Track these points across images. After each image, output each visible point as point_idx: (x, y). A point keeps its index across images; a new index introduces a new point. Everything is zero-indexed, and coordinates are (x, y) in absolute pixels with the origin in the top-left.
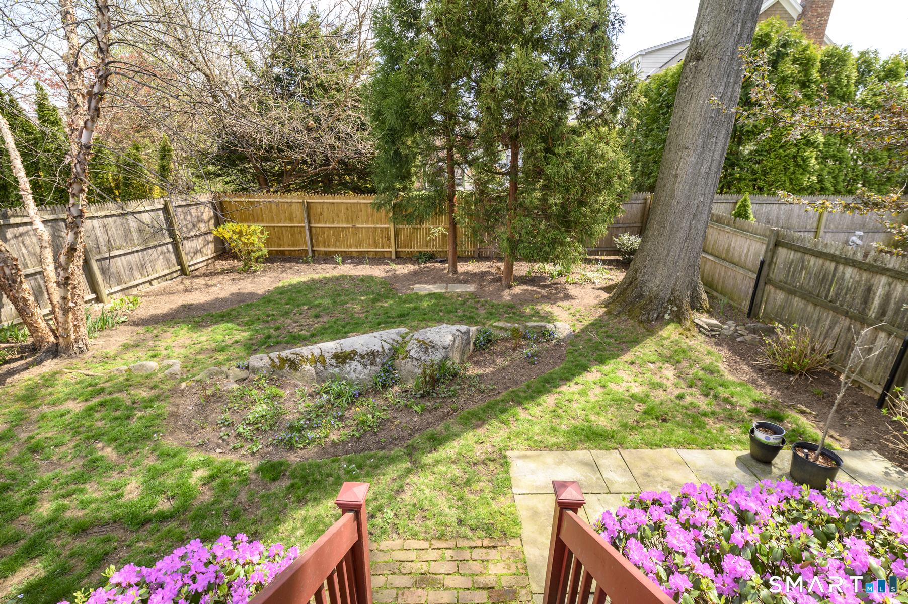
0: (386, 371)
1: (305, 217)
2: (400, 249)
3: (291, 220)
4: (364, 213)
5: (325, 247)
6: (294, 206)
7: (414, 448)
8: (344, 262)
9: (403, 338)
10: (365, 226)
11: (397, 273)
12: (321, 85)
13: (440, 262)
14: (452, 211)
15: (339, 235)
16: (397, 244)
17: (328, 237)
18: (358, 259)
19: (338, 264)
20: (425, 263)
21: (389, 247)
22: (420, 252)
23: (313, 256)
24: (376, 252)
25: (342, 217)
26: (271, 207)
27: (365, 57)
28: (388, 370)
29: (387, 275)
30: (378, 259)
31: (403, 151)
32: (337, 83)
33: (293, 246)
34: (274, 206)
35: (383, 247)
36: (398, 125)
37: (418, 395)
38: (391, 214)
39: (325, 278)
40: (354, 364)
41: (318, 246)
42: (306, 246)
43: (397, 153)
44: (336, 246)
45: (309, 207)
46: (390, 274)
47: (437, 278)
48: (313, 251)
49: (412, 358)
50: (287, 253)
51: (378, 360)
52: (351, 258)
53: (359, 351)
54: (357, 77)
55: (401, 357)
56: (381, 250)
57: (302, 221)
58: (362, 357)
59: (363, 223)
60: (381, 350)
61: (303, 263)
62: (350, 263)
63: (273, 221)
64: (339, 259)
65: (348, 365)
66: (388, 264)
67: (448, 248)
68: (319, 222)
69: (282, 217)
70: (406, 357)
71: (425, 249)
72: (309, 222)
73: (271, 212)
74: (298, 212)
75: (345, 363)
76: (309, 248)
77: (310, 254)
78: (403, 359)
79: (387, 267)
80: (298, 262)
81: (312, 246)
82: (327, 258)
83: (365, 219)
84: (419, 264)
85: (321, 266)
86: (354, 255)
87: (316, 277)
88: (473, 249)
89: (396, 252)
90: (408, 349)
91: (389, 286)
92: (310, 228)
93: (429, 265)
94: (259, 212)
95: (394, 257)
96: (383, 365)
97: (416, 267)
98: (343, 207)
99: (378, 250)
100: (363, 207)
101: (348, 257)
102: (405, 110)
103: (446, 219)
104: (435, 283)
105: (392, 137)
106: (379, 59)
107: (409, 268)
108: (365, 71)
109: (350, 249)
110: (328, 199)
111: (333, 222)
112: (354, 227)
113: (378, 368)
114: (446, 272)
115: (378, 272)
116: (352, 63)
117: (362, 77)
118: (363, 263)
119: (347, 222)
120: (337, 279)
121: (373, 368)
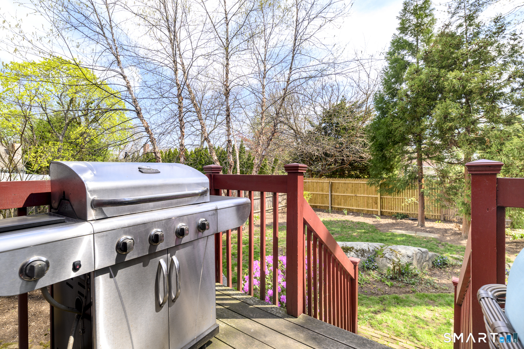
0: (370, 261)
1: (330, 189)
2: (384, 210)
3: (322, 191)
4: (362, 188)
5: (338, 205)
6: (324, 184)
7: (384, 299)
8: (348, 214)
9: (382, 247)
10: (362, 195)
11: (381, 223)
12: (345, 129)
13: (412, 220)
14: (421, 187)
15: (347, 200)
16: (382, 207)
17: (341, 200)
18: (357, 213)
19: (344, 214)
20: (401, 219)
21: (377, 208)
22: (398, 213)
23: (332, 209)
24: (368, 210)
25: (349, 190)
26: (314, 184)
27: (368, 113)
28: (371, 260)
29: (374, 223)
30: (369, 214)
31: (388, 155)
32: (352, 126)
33: (322, 204)
34: (315, 183)
35: (372, 208)
36: (384, 142)
37: (389, 277)
38: (379, 188)
39: (337, 220)
40: (352, 253)
41: (334, 204)
42: (328, 204)
43: (384, 156)
44: (344, 206)
45: (332, 185)
46: (376, 223)
47: (408, 228)
48: (332, 207)
49: (386, 258)
50: (318, 207)
51: (366, 254)
52: (353, 212)
53: (355, 248)
54: (364, 122)
55: (379, 256)
56: (371, 209)
57: (328, 192)
58: (357, 251)
59: (361, 194)
60: (368, 250)
61: (326, 212)
62: (352, 215)
63: (314, 191)
64: (346, 212)
65: (349, 253)
66: (375, 217)
67: (418, 212)
68: (336, 192)
69: (318, 189)
70: (382, 257)
71: (401, 211)
72: (331, 192)
73: (313, 187)
74: (327, 187)
75: (347, 252)
76: (330, 205)
77: (330, 209)
78: (380, 257)
79: (374, 219)
80: (323, 212)
81: (331, 204)
82: (339, 211)
83: (362, 191)
84: (396, 219)
85: (335, 215)
86: (354, 211)
87: (332, 219)
88: (439, 214)
89: (381, 212)
90: (384, 252)
91: (375, 228)
92: (331, 195)
93: (403, 220)
94: (308, 186)
95: (379, 214)
96: (368, 258)
97: (394, 221)
98: (350, 185)
99: (369, 209)
100: (362, 185)
101: (350, 212)
102: (389, 134)
103: (417, 192)
104: (407, 230)
105: (381, 147)
106: (376, 113)
107: (390, 221)
108: (368, 119)
109: (352, 208)
110: (342, 181)
111: (344, 193)
112: (356, 196)
113: (366, 259)
114: (416, 225)
115: (369, 221)
116: (361, 117)
117: (366, 122)
118: (359, 216)
119: (352, 192)
120: (344, 221)
121: (362, 258)
